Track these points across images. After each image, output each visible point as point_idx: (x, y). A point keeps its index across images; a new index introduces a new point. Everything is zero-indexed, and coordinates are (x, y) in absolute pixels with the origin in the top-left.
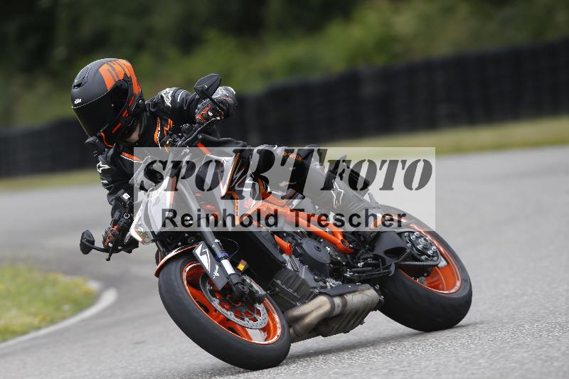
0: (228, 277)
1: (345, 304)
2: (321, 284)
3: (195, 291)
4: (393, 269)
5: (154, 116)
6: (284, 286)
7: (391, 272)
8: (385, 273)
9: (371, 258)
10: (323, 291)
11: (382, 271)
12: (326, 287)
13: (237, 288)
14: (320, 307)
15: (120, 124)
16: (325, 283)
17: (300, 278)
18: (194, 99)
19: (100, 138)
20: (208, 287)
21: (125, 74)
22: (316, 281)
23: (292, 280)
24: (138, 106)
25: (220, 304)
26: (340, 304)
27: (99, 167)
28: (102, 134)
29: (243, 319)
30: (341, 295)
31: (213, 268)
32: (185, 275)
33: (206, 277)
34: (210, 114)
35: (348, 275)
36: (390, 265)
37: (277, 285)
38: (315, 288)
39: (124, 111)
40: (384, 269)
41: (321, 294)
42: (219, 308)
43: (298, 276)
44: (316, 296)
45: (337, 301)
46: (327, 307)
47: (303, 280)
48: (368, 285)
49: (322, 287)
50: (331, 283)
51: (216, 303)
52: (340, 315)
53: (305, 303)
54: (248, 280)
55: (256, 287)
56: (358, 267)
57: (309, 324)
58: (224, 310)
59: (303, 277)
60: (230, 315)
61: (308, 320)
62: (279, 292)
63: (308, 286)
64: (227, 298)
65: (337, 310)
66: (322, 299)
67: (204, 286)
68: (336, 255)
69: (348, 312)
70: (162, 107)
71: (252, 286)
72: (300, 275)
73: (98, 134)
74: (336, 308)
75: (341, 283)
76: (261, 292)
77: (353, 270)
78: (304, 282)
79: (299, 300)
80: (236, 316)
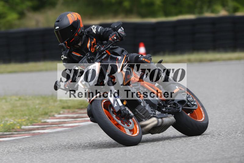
0: (120, 107)
1: (162, 122)
2: (154, 112)
3: (106, 111)
4: (181, 109)
5: (87, 37)
6: (139, 112)
7: (180, 110)
8: (178, 110)
9: (172, 104)
10: (154, 115)
11: (177, 110)
12: (155, 114)
13: (123, 112)
14: (153, 122)
15: (73, 39)
16: (155, 112)
17: (146, 109)
18: (105, 31)
19: (65, 44)
20: (112, 110)
21: (78, 18)
22: (152, 111)
23: (142, 110)
24: (82, 32)
25: (116, 117)
26: (161, 122)
27: (63, 57)
28: (66, 42)
29: (124, 124)
30: (161, 118)
31: (114, 103)
32: (103, 104)
33: (111, 106)
34: (115, 38)
35: (164, 110)
36: (180, 107)
37: (136, 111)
38: (151, 114)
39: (76, 34)
40: (178, 109)
41: (154, 116)
42: (115, 118)
43: (145, 109)
44: (151, 117)
45: (160, 120)
46: (156, 122)
47: (147, 110)
48: (171, 115)
49: (154, 114)
50: (157, 113)
51: (114, 116)
52: (160, 126)
53: (146, 120)
54: (127, 109)
55: (130, 112)
56: (168, 107)
57: (148, 129)
58: (117, 120)
59: (147, 109)
60: (119, 122)
61: (147, 127)
62: (136, 114)
63: (149, 113)
64: (119, 115)
65: (160, 124)
66: (154, 119)
67: (110, 109)
68: (160, 101)
69: (163, 125)
70: (91, 33)
71: (128, 111)
72: (146, 108)
73: (64, 42)
74: (159, 123)
75: (161, 113)
76: (132, 114)
77: (166, 108)
78: (147, 111)
79: (144, 118)
80: (122, 123)
